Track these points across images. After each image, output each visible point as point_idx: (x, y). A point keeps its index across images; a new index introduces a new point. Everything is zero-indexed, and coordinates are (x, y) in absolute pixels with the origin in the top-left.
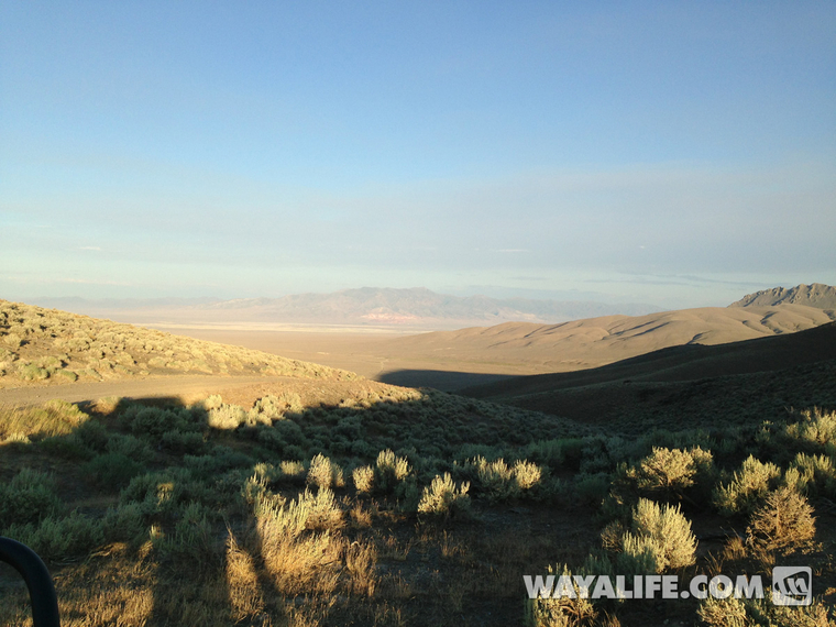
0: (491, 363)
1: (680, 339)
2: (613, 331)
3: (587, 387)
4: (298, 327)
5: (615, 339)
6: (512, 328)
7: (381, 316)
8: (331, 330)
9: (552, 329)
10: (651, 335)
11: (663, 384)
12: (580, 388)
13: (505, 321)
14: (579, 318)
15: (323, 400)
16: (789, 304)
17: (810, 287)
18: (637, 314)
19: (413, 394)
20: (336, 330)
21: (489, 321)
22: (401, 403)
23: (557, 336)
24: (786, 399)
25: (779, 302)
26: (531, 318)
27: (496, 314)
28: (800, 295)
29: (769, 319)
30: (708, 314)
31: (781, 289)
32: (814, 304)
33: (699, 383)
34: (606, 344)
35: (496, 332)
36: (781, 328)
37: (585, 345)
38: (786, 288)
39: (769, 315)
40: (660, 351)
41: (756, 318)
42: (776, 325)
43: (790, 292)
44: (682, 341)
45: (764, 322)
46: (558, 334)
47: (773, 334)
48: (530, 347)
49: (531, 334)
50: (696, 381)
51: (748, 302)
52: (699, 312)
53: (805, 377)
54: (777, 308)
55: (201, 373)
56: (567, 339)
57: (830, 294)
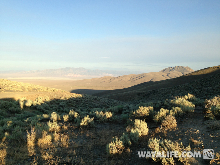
0: (100, 87)
1: (147, 80)
2: (132, 78)
3: (125, 93)
4: (48, 78)
5: (132, 80)
6: (106, 78)
7: (71, 75)
8: (58, 79)
9: (116, 78)
10: (141, 79)
11: (144, 91)
12: (123, 93)
13: (104, 76)
14: (123, 75)
15: (55, 98)
16: (173, 71)
17: (178, 67)
18: (138, 74)
19: (80, 95)
20: (59, 79)
21: (100, 76)
22: (77, 98)
23: (117, 80)
24: (172, 94)
25: (171, 70)
26: (111, 75)
27: (102, 74)
28: (176, 69)
29: (169, 75)
30: (154, 74)
31: (172, 67)
32: (179, 71)
33: (152, 91)
34: (130, 82)
35: (102, 79)
36: (171, 77)
37: (124, 82)
39: (169, 74)
40: (143, 83)
41: (165, 75)
42: (170, 76)
43: (173, 68)
44: (148, 81)
45: (167, 76)
46: (118, 79)
47: (169, 78)
48: (111, 83)
49: (111, 79)
50: (151, 90)
51: (164, 71)
52: (152, 73)
53: (177, 89)
54: (170, 72)
55: (20, 91)
56: (120, 80)
57: (183, 69)
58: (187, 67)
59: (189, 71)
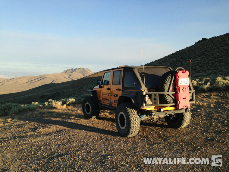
1: (48, 82)
2: (29, 80)
5: (30, 82)
9: (10, 80)
10: (40, 81)
11: (47, 94)
14: (18, 77)
16: (75, 73)
17: (79, 69)
25: (72, 72)
26: (2, 77)
28: (77, 70)
30: (55, 75)
32: (80, 73)
34: (27, 84)
36: (73, 79)
38: (74, 69)
39: (70, 75)
41: (67, 76)
42: (72, 78)
45: (69, 77)
46: (12, 82)
47: (71, 80)
49: (3, 82)
51: (65, 72)
52: (53, 75)
53: (81, 90)
56: (15, 83)
57: (83, 70)
58: (87, 69)
59: (89, 73)
